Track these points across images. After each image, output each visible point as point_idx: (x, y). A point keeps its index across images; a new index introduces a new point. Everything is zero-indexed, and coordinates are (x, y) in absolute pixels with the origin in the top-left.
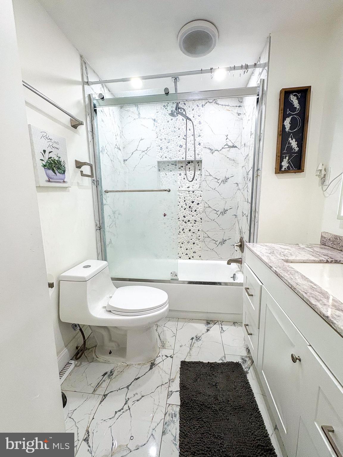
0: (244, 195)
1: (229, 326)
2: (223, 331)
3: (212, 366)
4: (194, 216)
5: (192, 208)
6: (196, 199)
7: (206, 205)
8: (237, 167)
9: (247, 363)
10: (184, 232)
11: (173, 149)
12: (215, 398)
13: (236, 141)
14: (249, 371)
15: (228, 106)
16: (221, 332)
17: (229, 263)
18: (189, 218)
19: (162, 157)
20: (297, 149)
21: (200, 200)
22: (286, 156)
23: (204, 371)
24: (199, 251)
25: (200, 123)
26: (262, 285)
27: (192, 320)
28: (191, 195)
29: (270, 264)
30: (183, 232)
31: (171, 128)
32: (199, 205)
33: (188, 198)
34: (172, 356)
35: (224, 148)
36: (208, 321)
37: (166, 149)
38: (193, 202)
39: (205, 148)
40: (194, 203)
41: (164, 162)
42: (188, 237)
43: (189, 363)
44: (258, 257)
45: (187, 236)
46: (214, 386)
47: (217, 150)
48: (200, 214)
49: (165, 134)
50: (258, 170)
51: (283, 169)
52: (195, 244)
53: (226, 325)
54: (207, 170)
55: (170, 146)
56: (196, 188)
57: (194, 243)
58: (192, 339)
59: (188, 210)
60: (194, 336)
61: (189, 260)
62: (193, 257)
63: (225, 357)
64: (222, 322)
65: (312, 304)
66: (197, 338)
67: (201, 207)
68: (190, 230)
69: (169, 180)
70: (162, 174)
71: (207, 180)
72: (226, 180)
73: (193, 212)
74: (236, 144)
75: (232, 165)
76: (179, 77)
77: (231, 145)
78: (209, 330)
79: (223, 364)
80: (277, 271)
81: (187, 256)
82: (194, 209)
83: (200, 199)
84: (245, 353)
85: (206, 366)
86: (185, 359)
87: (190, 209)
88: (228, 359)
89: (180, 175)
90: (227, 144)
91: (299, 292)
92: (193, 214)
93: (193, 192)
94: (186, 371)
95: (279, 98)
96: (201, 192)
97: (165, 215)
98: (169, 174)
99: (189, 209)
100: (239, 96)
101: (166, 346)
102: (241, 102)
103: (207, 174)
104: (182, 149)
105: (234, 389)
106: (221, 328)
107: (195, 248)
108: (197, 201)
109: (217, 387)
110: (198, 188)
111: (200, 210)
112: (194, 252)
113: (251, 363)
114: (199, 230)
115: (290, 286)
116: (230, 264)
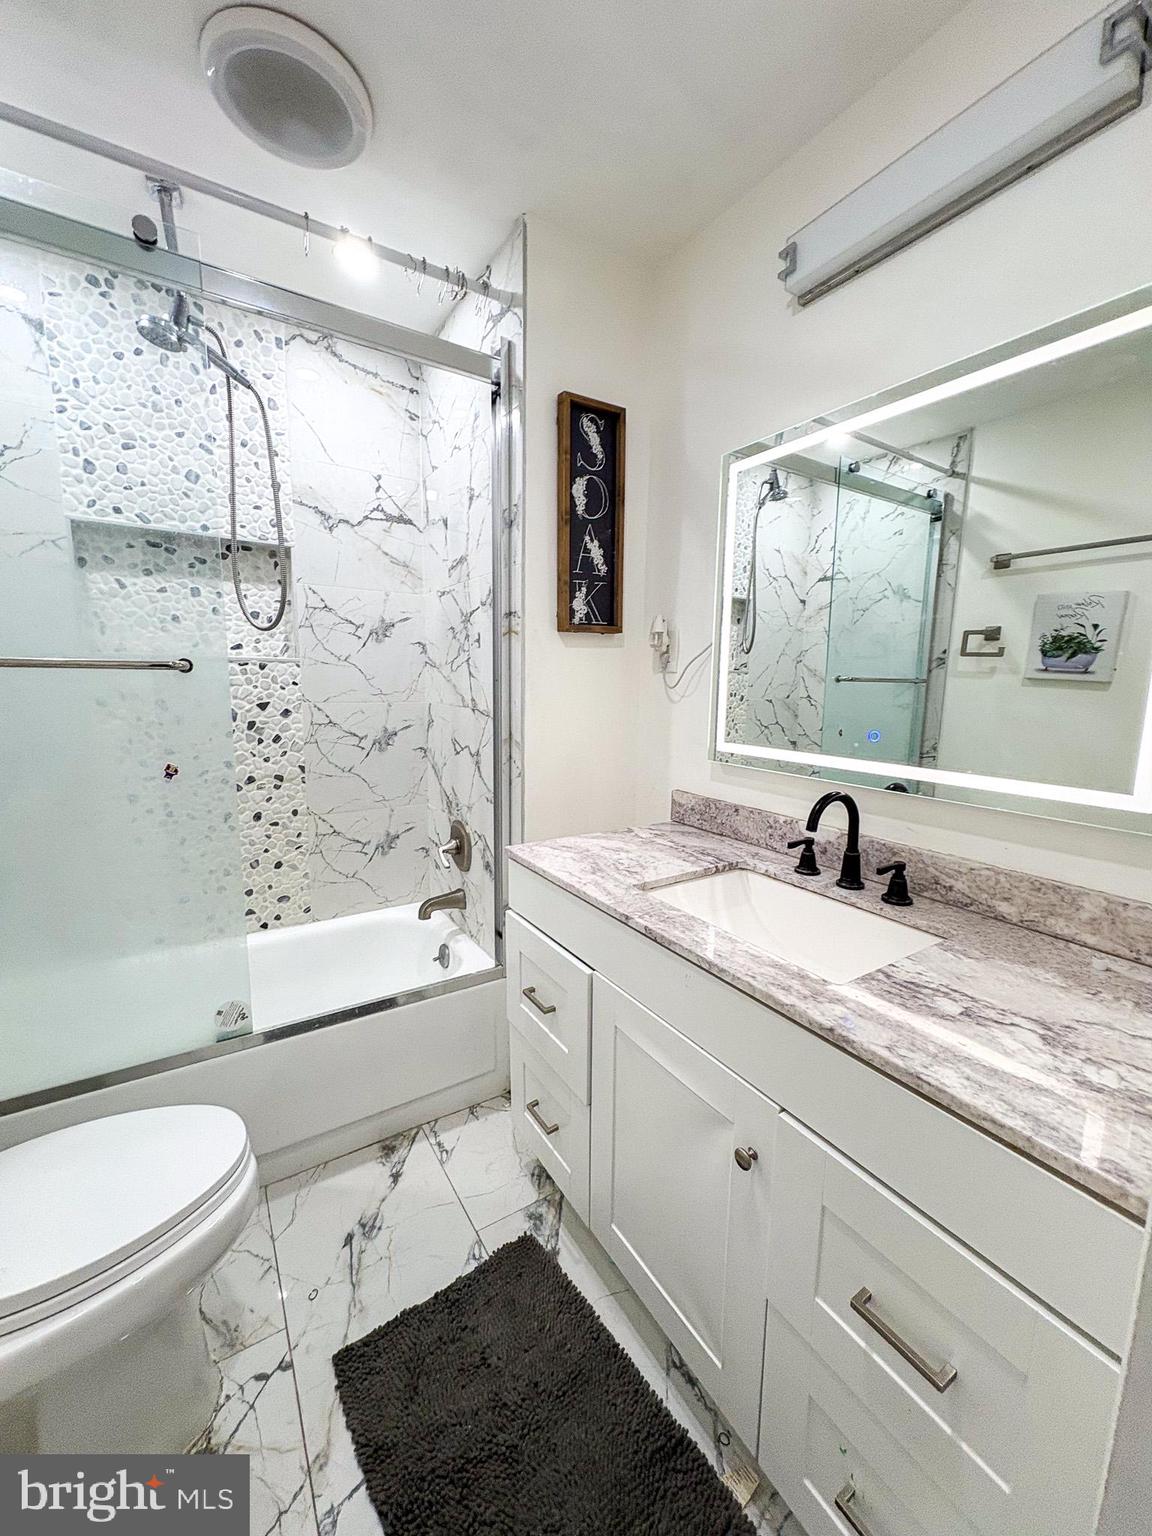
0: (454, 686)
1: (458, 1129)
2: (447, 1152)
3: (452, 1301)
4: (272, 760)
5: (260, 731)
6: (276, 694)
7: (320, 718)
8: (417, 591)
9: (547, 1223)
10: (232, 829)
11: (155, 480)
12: (494, 1408)
13: (410, 504)
14: (560, 1243)
15: (376, 375)
16: (442, 1163)
17: (424, 914)
18: (248, 769)
19: (97, 507)
20: (604, 569)
21: (294, 698)
22: (580, 585)
23: (428, 1336)
24: (302, 889)
25: (272, 404)
26: (592, 974)
27: (325, 1166)
28: (253, 678)
29: (620, 910)
30: (225, 827)
31: (134, 387)
32: (291, 717)
33: (241, 689)
34: (287, 1359)
35: (371, 519)
36: (387, 1143)
37: (116, 473)
38: (263, 706)
39: (301, 503)
40: (269, 709)
41: (110, 531)
42: (252, 843)
43: (365, 1342)
44: (566, 888)
45: (246, 840)
46: (478, 1367)
47: (347, 522)
48: (298, 752)
49: (107, 404)
50: (510, 614)
51: (576, 621)
52: (282, 868)
53: (453, 1126)
54: (313, 587)
55: (136, 465)
56: (268, 650)
57: (278, 865)
58: (349, 1239)
59: (244, 736)
60: (351, 1225)
61: (264, 933)
62: (278, 918)
63: (480, 1242)
64: (432, 1125)
65: (783, 1005)
66: (367, 1229)
67: (300, 725)
68: (258, 817)
69: (141, 613)
70: (100, 580)
71: (318, 625)
72: (383, 630)
73: (269, 745)
74: (410, 515)
75: (403, 582)
76: (183, 189)
77: (396, 513)
78: (400, 1175)
79: (479, 1270)
80: (651, 926)
81: (251, 920)
82: (268, 734)
83: (292, 695)
84: (528, 1194)
85: (433, 1312)
86: (346, 1336)
87: (252, 732)
88: (493, 1244)
89: (193, 595)
90: (380, 508)
91: (739, 978)
92: (266, 751)
93: (262, 667)
94: (366, 1383)
95: (556, 416)
96: (296, 667)
97: (170, 773)
98: (135, 584)
99: (246, 732)
100: (414, 358)
101: (246, 1332)
102: (418, 379)
103: (314, 601)
104: (197, 487)
105: (540, 1330)
106: (436, 1148)
107: (284, 881)
108: (283, 700)
109: (489, 1366)
110: (278, 652)
111: (294, 735)
112: (280, 900)
113: (558, 1216)
114: (295, 813)
115: (706, 967)
116: (430, 918)
